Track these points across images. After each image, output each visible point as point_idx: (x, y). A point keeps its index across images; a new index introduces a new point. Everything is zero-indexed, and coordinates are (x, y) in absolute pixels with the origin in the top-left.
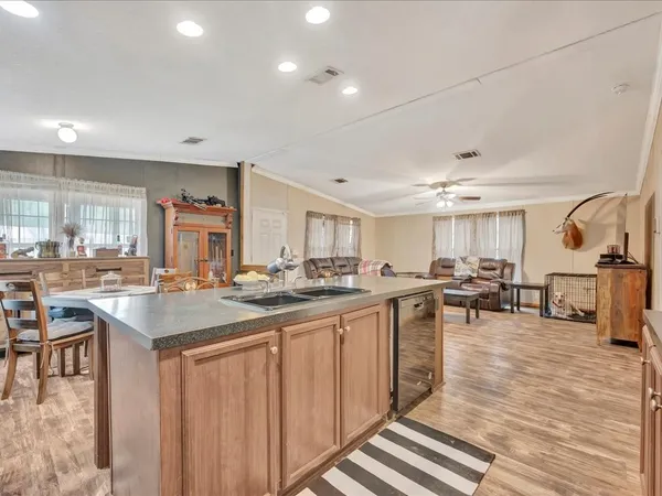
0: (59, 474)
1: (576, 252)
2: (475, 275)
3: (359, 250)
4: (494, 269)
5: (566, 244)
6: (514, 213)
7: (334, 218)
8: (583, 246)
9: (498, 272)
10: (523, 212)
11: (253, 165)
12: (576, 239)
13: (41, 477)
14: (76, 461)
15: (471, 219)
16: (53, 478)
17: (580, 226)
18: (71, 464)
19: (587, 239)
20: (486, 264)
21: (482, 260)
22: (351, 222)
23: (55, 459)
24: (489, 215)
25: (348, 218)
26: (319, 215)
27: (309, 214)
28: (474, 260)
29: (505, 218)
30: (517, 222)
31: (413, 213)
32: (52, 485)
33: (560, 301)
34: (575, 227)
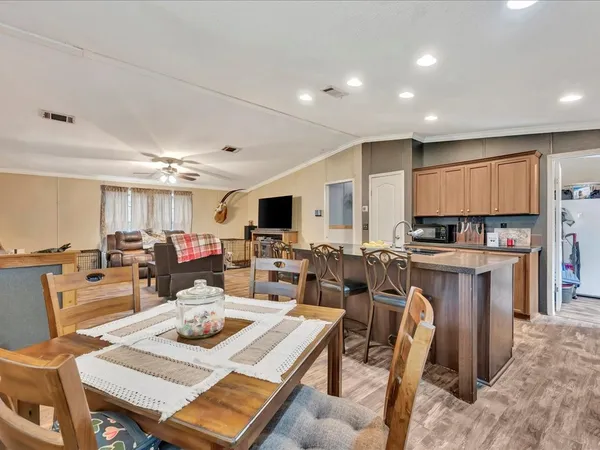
0: (497, 418)
10: (191, 194)
13: (507, 427)
14: (480, 415)
15: (148, 193)
16: (503, 419)
18: (485, 416)
21: (168, 232)
23: (487, 431)
28: (159, 233)
29: (179, 197)
32: (507, 416)
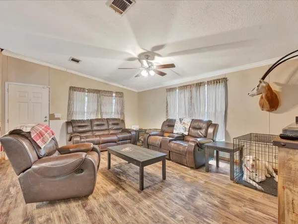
1: (272, 114)
2: (186, 133)
3: (122, 113)
4: (200, 129)
5: (262, 107)
6: (217, 81)
7: (97, 91)
8: (279, 109)
9: (203, 131)
10: (225, 80)
11: (2, 50)
12: (272, 101)
15: (188, 89)
17: (275, 88)
19: (284, 101)
20: (196, 124)
21: (193, 121)
22: (114, 95)
24: (199, 85)
25: (112, 92)
26: (82, 90)
27: (72, 89)
28: (188, 121)
29: (212, 87)
30: (221, 88)
31: (157, 87)
33: (253, 166)
34: (269, 89)
